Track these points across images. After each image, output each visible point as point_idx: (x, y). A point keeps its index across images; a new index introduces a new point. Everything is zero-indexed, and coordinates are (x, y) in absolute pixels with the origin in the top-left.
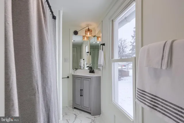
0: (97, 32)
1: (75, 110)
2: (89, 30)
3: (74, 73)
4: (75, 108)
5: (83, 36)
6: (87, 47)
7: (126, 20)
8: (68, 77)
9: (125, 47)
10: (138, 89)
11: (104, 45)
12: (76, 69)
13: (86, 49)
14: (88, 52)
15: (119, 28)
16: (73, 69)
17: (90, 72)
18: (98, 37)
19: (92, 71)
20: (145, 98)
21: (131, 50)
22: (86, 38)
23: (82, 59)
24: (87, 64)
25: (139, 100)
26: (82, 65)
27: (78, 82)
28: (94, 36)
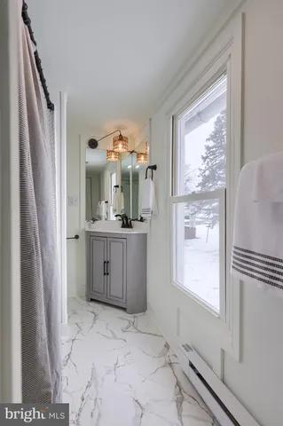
0: (137, 144)
1: (92, 304)
2: (121, 138)
3: (90, 227)
4: (92, 300)
5: (108, 152)
6: (114, 176)
7: (200, 117)
8: (77, 237)
9: (187, 181)
10: (236, 248)
11: (154, 168)
12: (94, 220)
13: (113, 179)
14: (117, 186)
15: (187, 133)
16: (87, 219)
17: (123, 226)
18: (139, 155)
19: (126, 223)
20: (253, 264)
21: (199, 185)
22: (113, 156)
23: (103, 202)
24: (115, 211)
25: (239, 270)
26: (104, 214)
27: (98, 245)
28: (132, 152)
